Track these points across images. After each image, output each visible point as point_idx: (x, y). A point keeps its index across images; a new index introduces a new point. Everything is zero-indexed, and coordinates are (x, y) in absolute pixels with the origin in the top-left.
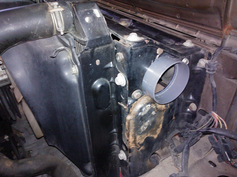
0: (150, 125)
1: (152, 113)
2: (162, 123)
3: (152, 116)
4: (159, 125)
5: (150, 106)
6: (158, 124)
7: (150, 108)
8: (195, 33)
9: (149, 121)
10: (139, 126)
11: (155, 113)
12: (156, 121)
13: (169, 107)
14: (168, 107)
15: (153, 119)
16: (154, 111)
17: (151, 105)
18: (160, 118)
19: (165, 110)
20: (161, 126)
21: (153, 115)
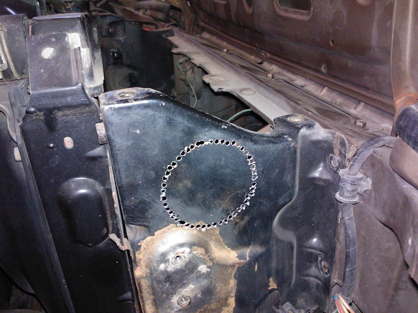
0: (199, 296)
1: (199, 269)
2: (233, 294)
3: (200, 276)
4: (226, 299)
5: (190, 252)
6: (223, 296)
7: (191, 255)
8: (355, 105)
9: (192, 286)
10: (164, 296)
11: (209, 270)
12: (215, 288)
13: (248, 259)
14: (246, 259)
15: (205, 283)
16: (204, 263)
17: (191, 248)
18: (226, 282)
19: (237, 266)
20: (232, 301)
21: (203, 274)
